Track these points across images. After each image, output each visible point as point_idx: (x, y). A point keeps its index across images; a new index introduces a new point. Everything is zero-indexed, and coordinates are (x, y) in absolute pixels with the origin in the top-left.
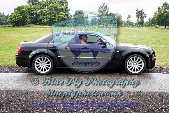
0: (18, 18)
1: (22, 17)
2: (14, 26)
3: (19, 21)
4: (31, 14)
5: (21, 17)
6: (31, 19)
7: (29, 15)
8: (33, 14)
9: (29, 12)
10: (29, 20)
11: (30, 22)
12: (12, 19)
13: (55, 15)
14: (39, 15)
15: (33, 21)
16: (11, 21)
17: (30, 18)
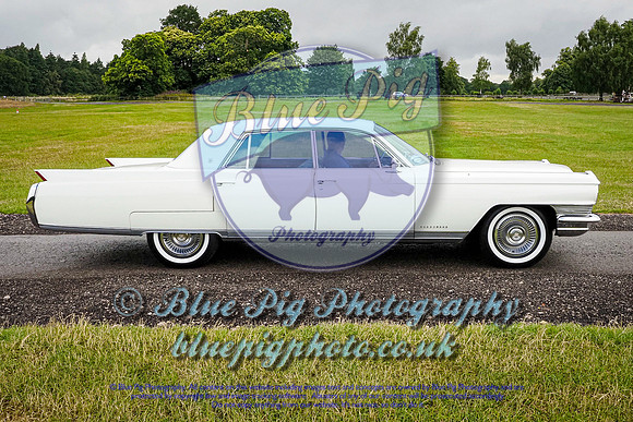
0: (135, 72)
1: (150, 67)
2: (123, 97)
3: (139, 82)
4: (177, 59)
5: (146, 68)
6: (177, 74)
7: (168, 64)
8: (184, 57)
9: (168, 52)
10: (169, 79)
11: (174, 85)
12: (116, 75)
13: (252, 63)
14: (202, 63)
15: (180, 82)
16: (116, 82)
17: (175, 71)
